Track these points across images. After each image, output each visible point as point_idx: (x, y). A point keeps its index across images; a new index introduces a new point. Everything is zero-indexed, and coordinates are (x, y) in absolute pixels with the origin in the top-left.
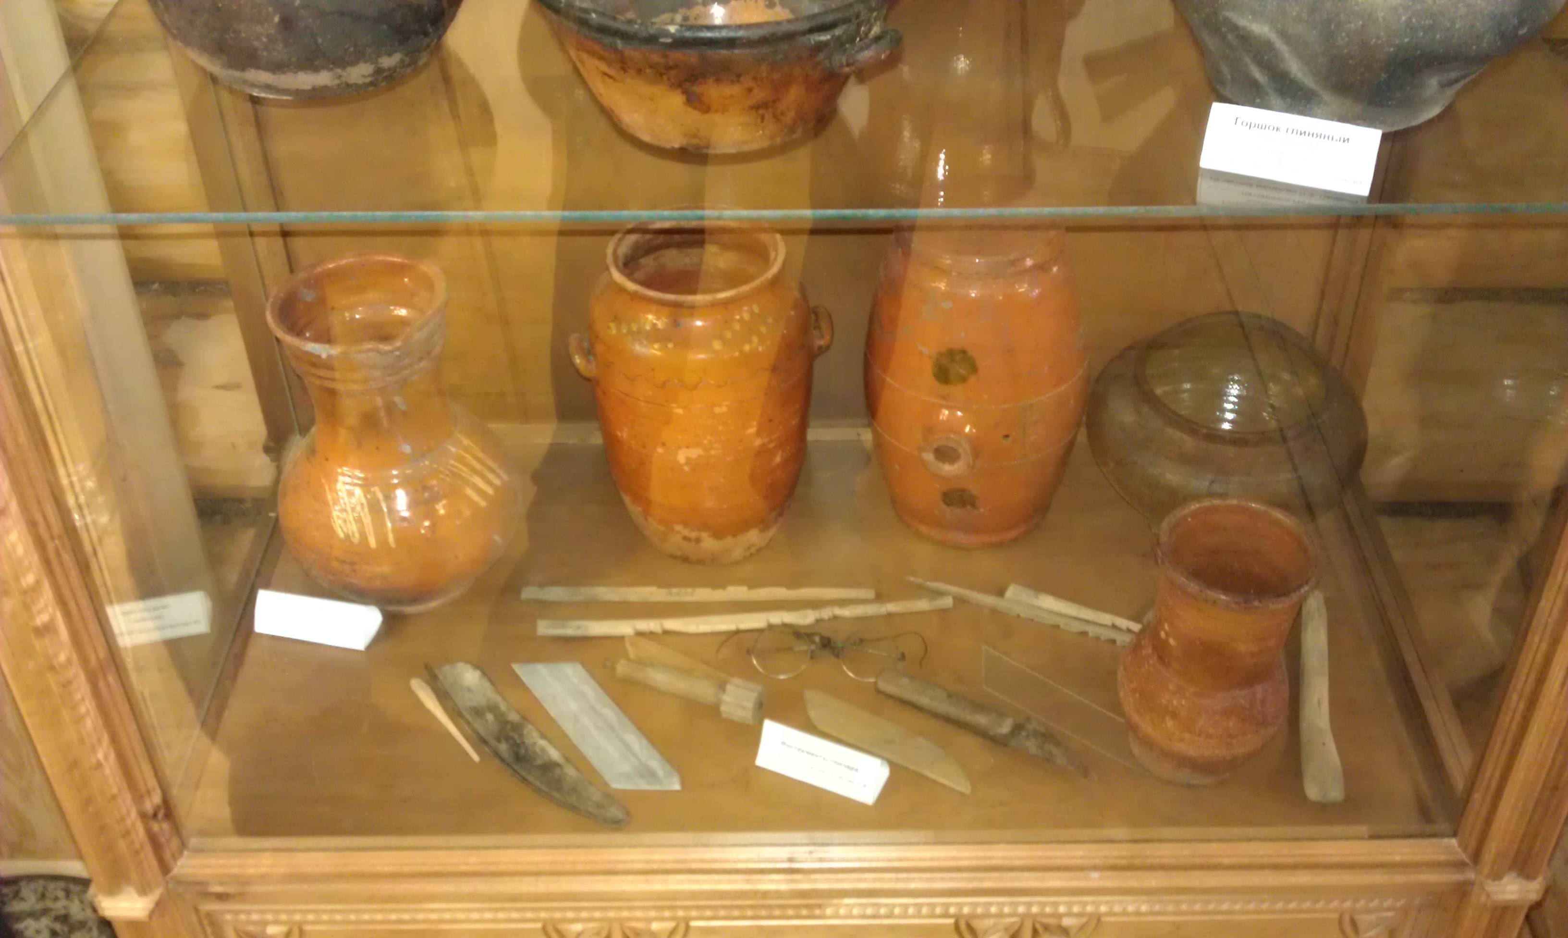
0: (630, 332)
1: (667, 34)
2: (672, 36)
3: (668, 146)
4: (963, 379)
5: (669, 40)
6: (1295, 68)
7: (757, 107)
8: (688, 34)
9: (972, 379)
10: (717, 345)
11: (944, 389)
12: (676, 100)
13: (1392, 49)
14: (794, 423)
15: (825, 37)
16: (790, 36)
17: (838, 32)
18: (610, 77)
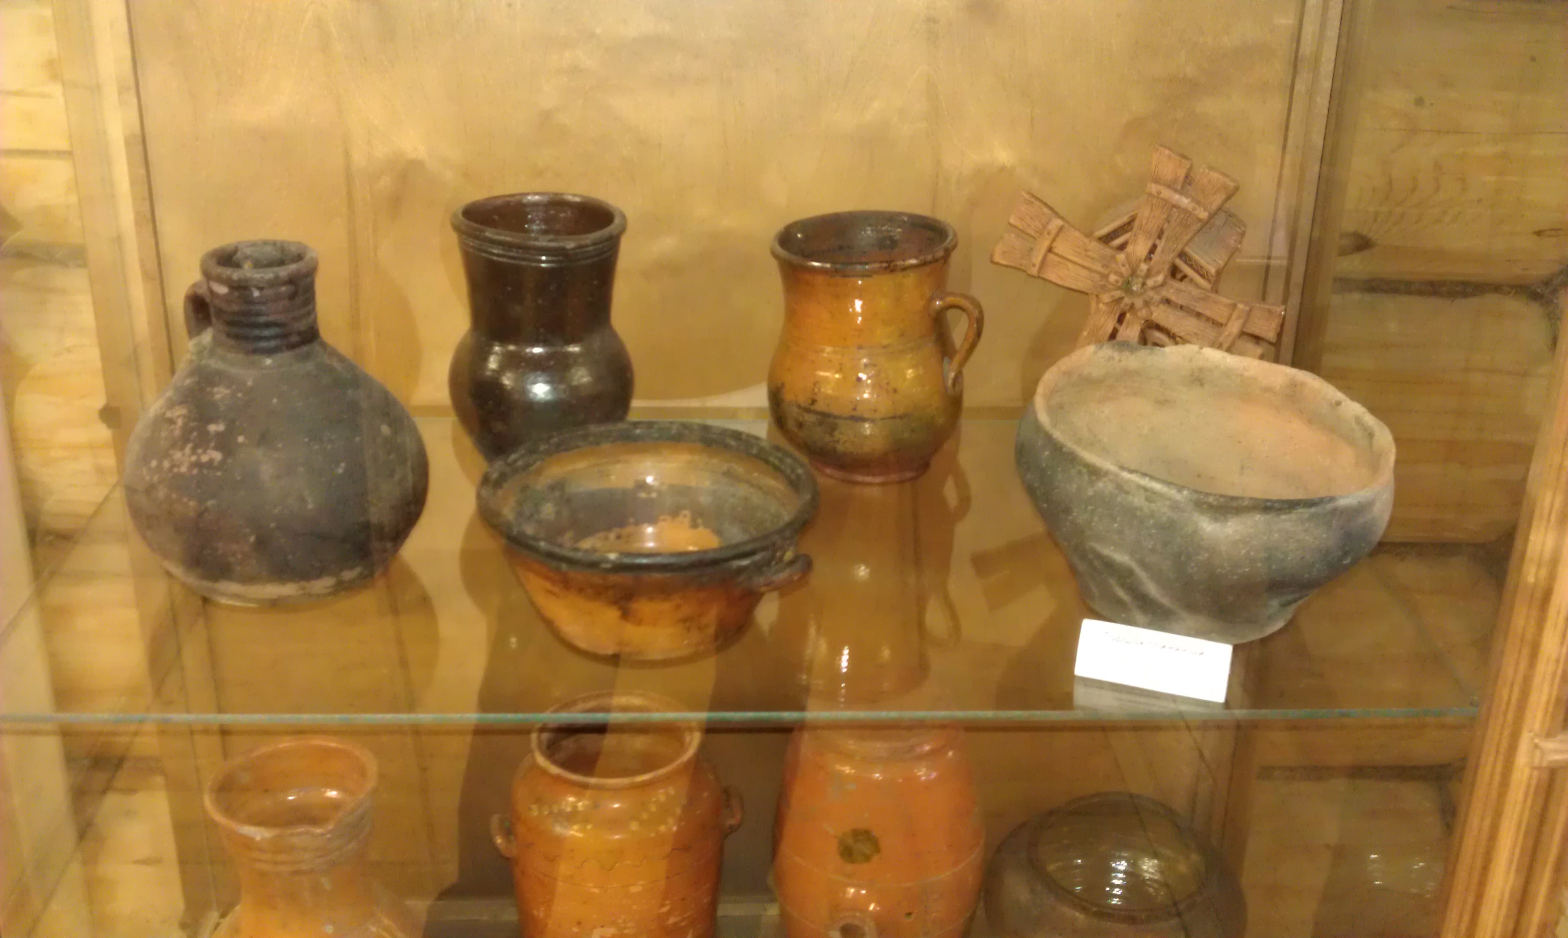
0: (551, 813)
1: (607, 561)
2: (613, 562)
3: (602, 652)
4: (867, 858)
5: (609, 566)
6: (1152, 589)
7: (684, 620)
8: (627, 560)
9: (876, 858)
10: (634, 826)
11: (849, 868)
12: (612, 614)
13: (1235, 577)
14: (705, 901)
15: (745, 562)
16: (715, 562)
17: (757, 557)
18: (554, 594)
